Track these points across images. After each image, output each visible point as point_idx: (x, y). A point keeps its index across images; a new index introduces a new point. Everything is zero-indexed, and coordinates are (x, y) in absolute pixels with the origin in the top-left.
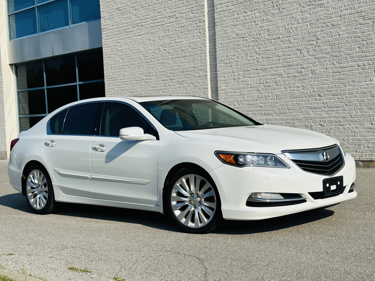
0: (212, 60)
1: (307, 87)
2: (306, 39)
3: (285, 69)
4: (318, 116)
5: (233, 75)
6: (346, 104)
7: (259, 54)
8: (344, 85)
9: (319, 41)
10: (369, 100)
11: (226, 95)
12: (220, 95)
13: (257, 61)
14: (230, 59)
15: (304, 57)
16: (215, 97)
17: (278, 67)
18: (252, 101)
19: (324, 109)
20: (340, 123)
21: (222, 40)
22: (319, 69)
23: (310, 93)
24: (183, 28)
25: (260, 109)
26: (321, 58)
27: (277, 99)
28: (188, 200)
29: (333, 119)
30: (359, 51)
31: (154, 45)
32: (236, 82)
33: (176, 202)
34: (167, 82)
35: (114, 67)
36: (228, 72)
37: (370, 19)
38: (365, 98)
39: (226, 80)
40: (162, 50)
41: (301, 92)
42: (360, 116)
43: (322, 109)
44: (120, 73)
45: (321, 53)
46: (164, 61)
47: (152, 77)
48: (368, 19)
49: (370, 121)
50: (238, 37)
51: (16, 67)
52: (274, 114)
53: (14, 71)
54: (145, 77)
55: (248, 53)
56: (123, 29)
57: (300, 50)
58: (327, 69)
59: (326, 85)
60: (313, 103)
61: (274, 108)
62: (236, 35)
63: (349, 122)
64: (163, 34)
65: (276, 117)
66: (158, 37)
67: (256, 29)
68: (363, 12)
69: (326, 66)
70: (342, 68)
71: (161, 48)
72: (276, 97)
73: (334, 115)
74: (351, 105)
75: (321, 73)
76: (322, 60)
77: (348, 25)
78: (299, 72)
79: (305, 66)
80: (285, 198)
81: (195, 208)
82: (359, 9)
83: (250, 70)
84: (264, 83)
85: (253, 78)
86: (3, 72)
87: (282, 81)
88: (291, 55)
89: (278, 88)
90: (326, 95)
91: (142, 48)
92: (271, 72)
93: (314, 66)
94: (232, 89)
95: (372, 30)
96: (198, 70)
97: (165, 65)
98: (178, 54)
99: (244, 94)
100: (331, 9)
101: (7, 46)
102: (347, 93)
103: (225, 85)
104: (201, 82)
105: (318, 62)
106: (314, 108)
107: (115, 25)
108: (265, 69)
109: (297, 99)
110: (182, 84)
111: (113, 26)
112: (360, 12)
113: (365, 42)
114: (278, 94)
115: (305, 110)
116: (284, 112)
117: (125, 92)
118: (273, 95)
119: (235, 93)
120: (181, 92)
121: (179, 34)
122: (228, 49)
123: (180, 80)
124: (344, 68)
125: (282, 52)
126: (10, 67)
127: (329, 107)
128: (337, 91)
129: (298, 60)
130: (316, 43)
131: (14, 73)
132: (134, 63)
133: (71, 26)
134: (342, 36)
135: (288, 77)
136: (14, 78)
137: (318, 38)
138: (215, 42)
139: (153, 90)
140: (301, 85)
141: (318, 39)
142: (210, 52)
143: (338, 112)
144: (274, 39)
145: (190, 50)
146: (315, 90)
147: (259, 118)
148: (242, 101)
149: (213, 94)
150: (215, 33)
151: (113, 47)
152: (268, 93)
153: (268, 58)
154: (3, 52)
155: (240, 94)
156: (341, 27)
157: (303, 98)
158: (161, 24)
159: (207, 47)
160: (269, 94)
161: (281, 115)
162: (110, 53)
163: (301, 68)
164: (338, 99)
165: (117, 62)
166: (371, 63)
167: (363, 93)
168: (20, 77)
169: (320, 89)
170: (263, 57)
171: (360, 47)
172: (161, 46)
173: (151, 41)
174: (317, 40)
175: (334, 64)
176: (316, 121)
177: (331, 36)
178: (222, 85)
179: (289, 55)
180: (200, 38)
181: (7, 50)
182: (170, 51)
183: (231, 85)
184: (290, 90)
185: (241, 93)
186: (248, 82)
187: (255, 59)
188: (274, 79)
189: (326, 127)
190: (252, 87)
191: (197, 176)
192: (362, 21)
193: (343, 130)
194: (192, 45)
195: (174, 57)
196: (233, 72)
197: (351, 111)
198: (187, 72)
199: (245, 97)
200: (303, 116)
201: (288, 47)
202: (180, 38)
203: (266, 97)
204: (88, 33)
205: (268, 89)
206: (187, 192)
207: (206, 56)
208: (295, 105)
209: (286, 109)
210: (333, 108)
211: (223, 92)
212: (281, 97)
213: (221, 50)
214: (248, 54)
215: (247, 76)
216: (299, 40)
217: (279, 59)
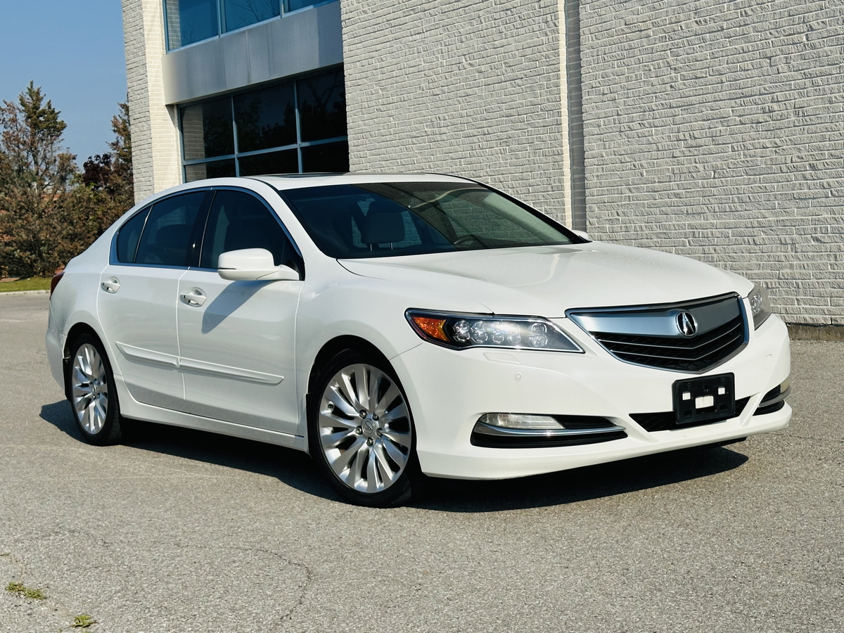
0: (572, 86)
1: (785, 147)
2: (784, 31)
3: (734, 105)
4: (810, 218)
5: (617, 122)
7: (675, 69)
9: (813, 35)
11: (603, 168)
12: (588, 168)
13: (671, 87)
14: (610, 83)
15: (779, 73)
16: (578, 174)
17: (718, 99)
18: (659, 182)
19: (824, 200)
21: (594, 39)
22: (812, 103)
23: (792, 162)
24: (509, 12)
25: (677, 201)
26: (818, 76)
27: (716, 176)
28: (355, 426)
31: (448, 54)
32: (624, 137)
33: (331, 429)
34: (475, 139)
35: (366, 106)
36: (605, 113)
39: (602, 132)
40: (466, 66)
41: (771, 160)
43: (819, 200)
44: (380, 120)
45: (818, 64)
46: (469, 91)
47: (444, 130)
50: (628, 31)
51: (180, 110)
52: (709, 214)
53: (176, 121)
54: (429, 130)
55: (652, 68)
56: (385, 20)
57: (770, 58)
58: (831, 102)
59: (830, 141)
60: (798, 185)
61: (709, 200)
62: (626, 25)
64: (468, 27)
65: (712, 221)
66: (456, 35)
67: (669, 9)
69: (829, 95)
71: (464, 61)
72: (713, 173)
75: (818, 112)
76: (820, 82)
78: (767, 110)
79: (780, 96)
80: (567, 427)
81: (370, 445)
83: (655, 108)
84: (686, 140)
85: (662, 126)
86: (152, 122)
87: (728, 133)
88: (748, 70)
89: (717, 151)
90: (830, 167)
91: (424, 62)
92: (702, 112)
93: (801, 95)
94: (615, 155)
96: (542, 110)
97: (471, 100)
98: (499, 74)
99: (641, 165)
101: (161, 65)
103: (599, 145)
104: (548, 139)
105: (811, 85)
106: (800, 199)
107: (368, 11)
108: (690, 105)
109: (761, 176)
110: (508, 144)
111: (365, 12)
114: (719, 165)
115: (779, 204)
116: (730, 208)
117: (389, 165)
118: (706, 167)
119: (621, 163)
120: (506, 163)
121: (502, 28)
122: (606, 58)
123: (504, 135)
125: (727, 64)
126: (167, 111)
127: (834, 196)
129: (765, 81)
130: (807, 39)
131: (177, 125)
132: (407, 96)
133: (284, 15)
135: (742, 124)
136: (177, 136)
137: (811, 27)
138: (579, 43)
139: (447, 158)
140: (771, 143)
141: (812, 29)
142: (568, 67)
144: (709, 33)
145: (524, 64)
146: (803, 154)
147: (675, 223)
148: (636, 182)
149: (575, 168)
150: (579, 21)
151: (365, 62)
152: (696, 162)
153: (697, 78)
154: (154, 79)
155: (632, 167)
157: (774, 173)
158: (463, 5)
159: (560, 57)
160: (698, 165)
161: (724, 217)
162: (358, 76)
163: (772, 102)
165: (374, 97)
168: (189, 132)
169: (814, 153)
170: (684, 76)
172: (464, 55)
173: (443, 44)
174: (808, 31)
176: (804, 229)
178: (594, 146)
179: (745, 70)
180: (547, 35)
181: (161, 74)
182: (483, 68)
183: (613, 144)
184: (745, 155)
185: (634, 163)
186: (650, 138)
187: (666, 81)
188: (710, 128)
189: (828, 245)
190: (661, 148)
191: (372, 368)
194: (529, 51)
195: (489, 80)
196: (618, 115)
198: (519, 115)
199: (645, 174)
200: (775, 219)
201: (741, 51)
202: (504, 36)
203: (690, 172)
204: (317, 30)
205: (696, 153)
206: (352, 405)
207: (558, 77)
208: (756, 191)
209: (736, 200)
211: (596, 163)
212: (725, 172)
213: (592, 61)
214: (650, 70)
215: (649, 124)
216: (768, 32)
217: (722, 80)
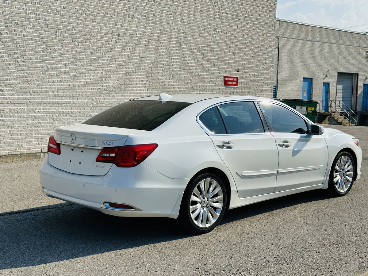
6: (30, 102)
8: (29, 83)
10: (51, 99)
19: (6, 104)
20: (23, 119)
26: (4, 54)
29: (16, 115)
30: (43, 54)
37: (53, 29)
38: (49, 97)
42: (43, 112)
43: (4, 104)
48: (51, 28)
49: (52, 117)
58: (10, 65)
59: (9, 81)
63: (33, 118)
68: (47, 20)
69: (9, 63)
70: (26, 67)
73: (17, 111)
74: (35, 102)
76: (5, 56)
77: (33, 28)
82: (43, 17)
90: (10, 91)
95: (54, 38)
100: (15, 8)
102: (31, 91)
112: (44, 20)
113: (48, 48)
124: (28, 67)
127: (12, 103)
128: (21, 88)
134: (27, 37)
143: (21, 108)
156: (26, 28)
164: (22, 96)
166: (54, 67)
167: (47, 93)
169: (2, 85)
171: (44, 51)
175: (18, 62)
177: (15, 34)
189: (8, 123)
192: (46, 28)
193: (26, 125)
197: (35, 108)
210: (17, 104)
